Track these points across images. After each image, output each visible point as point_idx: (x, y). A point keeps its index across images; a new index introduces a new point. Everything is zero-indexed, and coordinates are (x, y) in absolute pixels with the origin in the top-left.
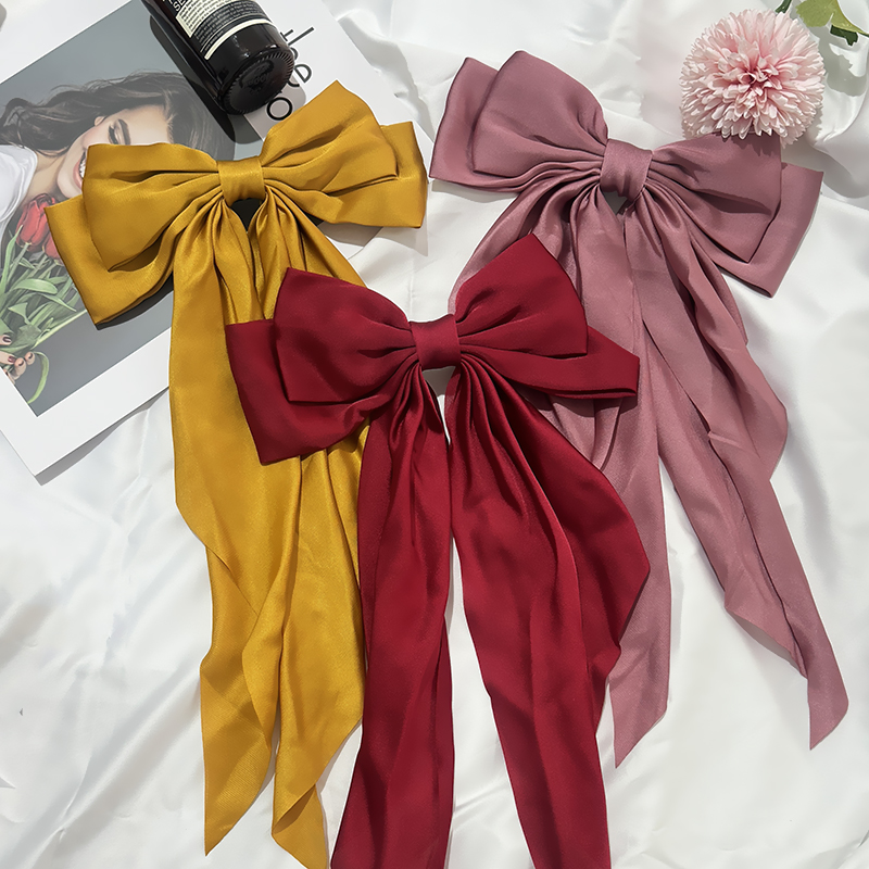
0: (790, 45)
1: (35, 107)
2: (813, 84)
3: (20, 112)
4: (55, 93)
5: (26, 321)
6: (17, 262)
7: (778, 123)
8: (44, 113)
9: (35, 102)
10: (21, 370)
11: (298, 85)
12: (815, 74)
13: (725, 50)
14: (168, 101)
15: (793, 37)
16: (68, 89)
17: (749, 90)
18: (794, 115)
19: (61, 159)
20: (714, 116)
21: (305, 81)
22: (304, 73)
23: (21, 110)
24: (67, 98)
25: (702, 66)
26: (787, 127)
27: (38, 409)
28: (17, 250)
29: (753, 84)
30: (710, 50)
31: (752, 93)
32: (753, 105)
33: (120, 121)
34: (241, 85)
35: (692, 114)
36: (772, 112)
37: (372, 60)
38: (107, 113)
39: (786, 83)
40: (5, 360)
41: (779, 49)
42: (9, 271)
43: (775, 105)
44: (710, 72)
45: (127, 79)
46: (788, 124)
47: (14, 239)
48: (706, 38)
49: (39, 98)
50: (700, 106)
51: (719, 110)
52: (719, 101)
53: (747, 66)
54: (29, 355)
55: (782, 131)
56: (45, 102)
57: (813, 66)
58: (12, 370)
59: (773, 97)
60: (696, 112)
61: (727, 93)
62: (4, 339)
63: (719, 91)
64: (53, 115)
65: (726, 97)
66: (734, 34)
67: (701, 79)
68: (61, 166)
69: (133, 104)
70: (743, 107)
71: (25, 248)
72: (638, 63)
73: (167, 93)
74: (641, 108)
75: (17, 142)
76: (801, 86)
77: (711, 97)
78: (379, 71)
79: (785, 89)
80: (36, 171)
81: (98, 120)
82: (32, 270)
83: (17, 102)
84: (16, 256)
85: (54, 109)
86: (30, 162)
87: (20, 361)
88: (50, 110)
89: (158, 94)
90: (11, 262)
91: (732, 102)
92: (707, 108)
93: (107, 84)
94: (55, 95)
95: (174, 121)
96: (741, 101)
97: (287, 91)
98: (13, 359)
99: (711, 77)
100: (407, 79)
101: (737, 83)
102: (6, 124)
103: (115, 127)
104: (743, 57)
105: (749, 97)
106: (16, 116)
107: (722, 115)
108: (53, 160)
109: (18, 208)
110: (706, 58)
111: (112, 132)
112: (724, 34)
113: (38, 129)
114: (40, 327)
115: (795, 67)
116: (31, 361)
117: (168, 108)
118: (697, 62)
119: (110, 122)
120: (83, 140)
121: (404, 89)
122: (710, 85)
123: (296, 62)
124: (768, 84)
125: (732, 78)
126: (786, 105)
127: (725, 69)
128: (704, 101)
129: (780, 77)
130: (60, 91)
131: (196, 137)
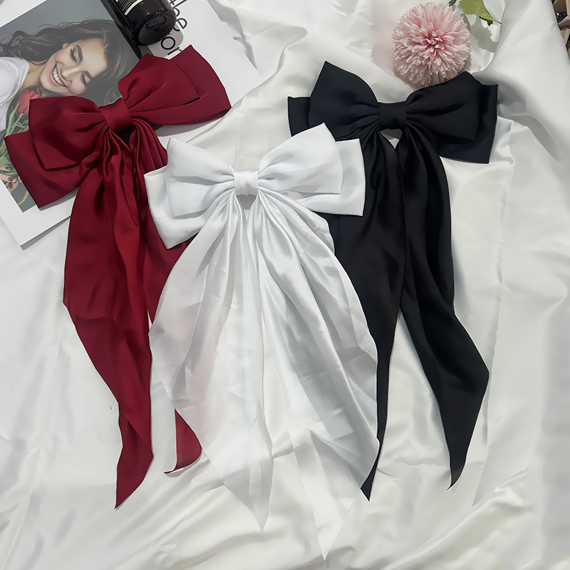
0: (451, 24)
1: (29, 36)
2: (463, 47)
3: (20, 39)
4: (41, 29)
6: (15, 124)
7: (442, 68)
8: (34, 40)
9: (29, 33)
10: (15, 186)
11: (179, 30)
12: (464, 42)
13: (414, 25)
14: (105, 36)
15: (452, 21)
16: (49, 27)
17: (427, 49)
18: (451, 64)
19: (43, 66)
20: (408, 61)
21: (183, 28)
22: (183, 24)
23: (21, 37)
24: (48, 32)
25: (402, 33)
26: (446, 71)
28: (16, 117)
29: (430, 46)
30: (406, 24)
31: (428, 51)
32: (428, 57)
33: (77, 46)
34: (147, 28)
35: (396, 59)
36: (438, 62)
37: (222, 18)
38: (70, 42)
39: (448, 46)
40: (6, 180)
41: (444, 27)
42: (11, 129)
43: (440, 57)
44: (406, 37)
45: (82, 22)
46: (447, 69)
47: (14, 111)
48: (405, 16)
49: (32, 30)
50: (399, 54)
51: (410, 57)
52: (410, 53)
53: (427, 35)
55: (444, 73)
56: (35, 34)
57: (464, 38)
58: (10, 186)
59: (440, 53)
60: (398, 58)
61: (414, 49)
62: (6, 168)
63: (410, 48)
64: (39, 41)
65: (413, 51)
66: (420, 17)
67: (401, 41)
68: (42, 71)
69: (85, 37)
70: (422, 58)
71: (21, 116)
72: (371, 27)
73: (105, 31)
74: (373, 52)
75: (18, 56)
76: (456, 48)
77: (405, 50)
78: (226, 24)
79: (446, 49)
80: (28, 73)
81: (64, 45)
82: (23, 129)
83: (19, 33)
84: (15, 121)
85: (40, 38)
86: (25, 68)
87: (14, 180)
88: (38, 38)
89: (100, 32)
90: (12, 124)
91: (416, 54)
92: (403, 57)
93: (71, 25)
95: (108, 48)
96: (422, 54)
97: (172, 33)
98: (11, 179)
99: (406, 40)
101: (419, 44)
102: (12, 45)
103: (74, 49)
104: (423, 30)
105: (426, 53)
106: (18, 41)
107: (411, 62)
108: (38, 67)
109: (17, 94)
110: (405, 29)
111: (72, 53)
112: (415, 16)
113: (30, 49)
115: (452, 38)
117: (105, 40)
118: (399, 31)
119: (71, 47)
120: (55, 57)
121: (238, 35)
122: (405, 44)
123: (177, 18)
124: (437, 47)
125: (417, 41)
126: (447, 59)
127: (414, 36)
128: (402, 53)
129: (443, 42)
130: (43, 28)
131: (120, 58)
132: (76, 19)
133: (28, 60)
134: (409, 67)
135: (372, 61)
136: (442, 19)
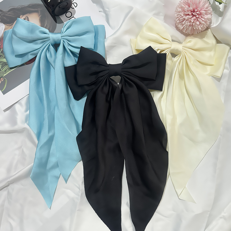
0: (204, 5)
2: (209, 16)
4: (10, 8)
5: (1, 70)
7: (199, 26)
8: (7, 14)
9: (4, 11)
11: (74, 8)
12: (210, 14)
13: (187, 6)
14: (39, 12)
15: (205, 4)
16: (13, 7)
17: (192, 17)
18: (204, 24)
19: (11, 26)
20: (183, 23)
21: (76, 7)
22: (76, 5)
23: (1, 13)
24: (13, 10)
25: (180, 10)
26: (201, 28)
27: (4, 93)
29: (193, 16)
30: (183, 5)
31: (193, 18)
32: (193, 21)
33: (27, 17)
34: (59, 8)
35: (177, 22)
36: (198, 23)
38: (23, 14)
39: (202, 16)
41: (201, 6)
43: (199, 21)
44: (183, 11)
45: (29, 5)
46: (202, 27)
48: (182, 2)
51: (185, 21)
52: (184, 19)
53: (192, 11)
54: (2, 79)
55: (200, 28)
56: (7, 11)
57: (209, 12)
59: (199, 19)
60: (178, 21)
63: (184, 17)
64: (9, 14)
65: (186, 18)
66: (189, 2)
67: (180, 13)
68: (11, 28)
69: (30, 12)
70: (190, 22)
72: (163, 6)
73: (39, 9)
74: (164, 18)
76: (206, 17)
77: (182, 18)
78: (95, 5)
79: (201, 17)
80: (5, 29)
81: (21, 16)
82: (3, 56)
85: (9, 13)
86: (3, 27)
88: (8, 13)
89: (37, 10)
91: (187, 20)
92: (181, 21)
93: (23, 6)
94: (10, 9)
95: (41, 17)
96: (190, 20)
97: (71, 10)
99: (183, 13)
100: (103, 7)
103: (25, 18)
104: (191, 8)
105: (192, 19)
107: (185, 23)
108: (9, 27)
110: (182, 7)
112: (187, 1)
113: (5, 18)
114: (5, 71)
115: (205, 12)
116: (2, 80)
117: (39, 14)
118: (179, 8)
119: (24, 17)
121: (101, 10)
122: (182, 15)
123: (73, 2)
124: (197, 16)
125: (188, 14)
126: (202, 22)
127: (186, 11)
128: (180, 19)
129: (200, 14)
130: (11, 8)
131: (47, 22)
132: (26, 3)
133: (4, 23)
134: (184, 26)
135: (164, 22)
136: (199, 3)
